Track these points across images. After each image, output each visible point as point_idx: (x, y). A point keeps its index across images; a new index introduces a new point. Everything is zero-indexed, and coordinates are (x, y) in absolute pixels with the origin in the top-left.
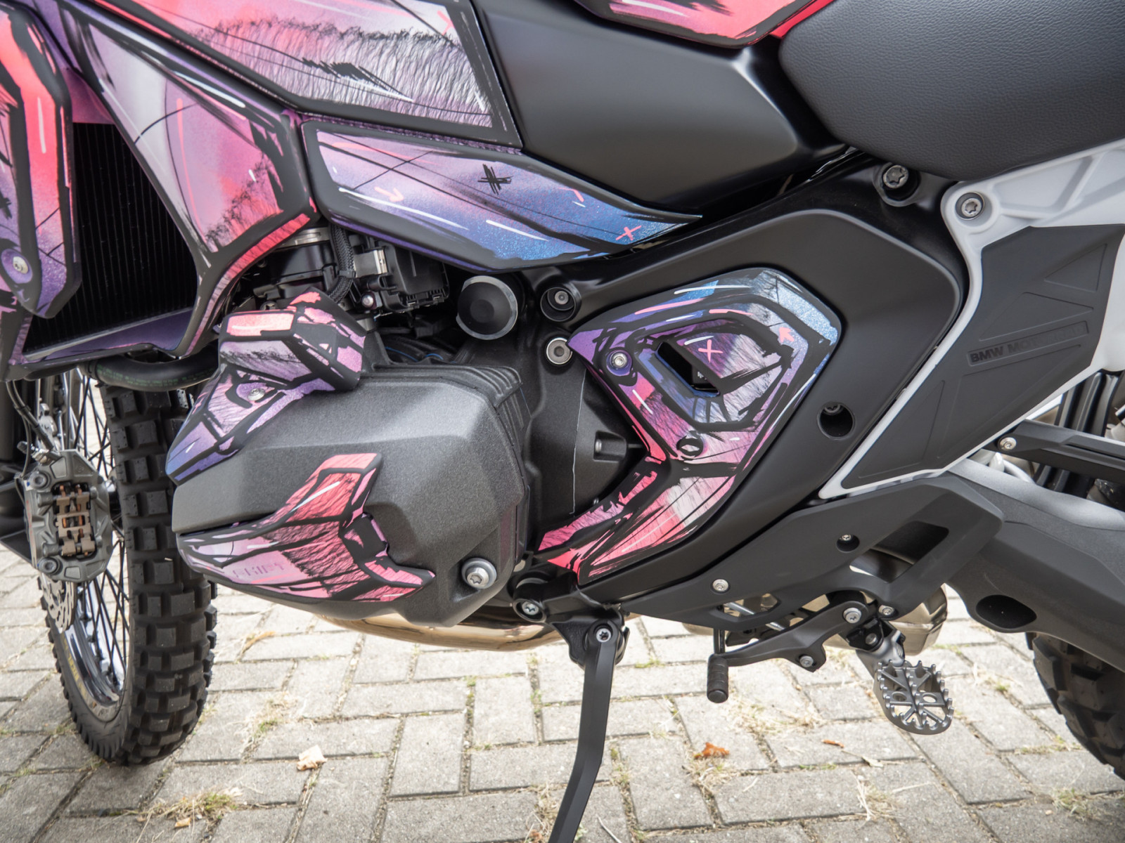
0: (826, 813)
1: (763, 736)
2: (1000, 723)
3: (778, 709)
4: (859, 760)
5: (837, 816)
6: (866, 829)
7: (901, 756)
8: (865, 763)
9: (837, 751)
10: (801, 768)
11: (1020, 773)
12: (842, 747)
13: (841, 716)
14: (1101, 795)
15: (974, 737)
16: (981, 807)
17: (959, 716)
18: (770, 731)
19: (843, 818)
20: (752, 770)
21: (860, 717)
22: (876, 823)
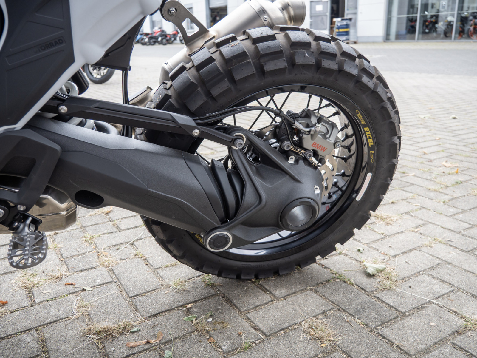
0: (52, 320)
1: (32, 289)
2: (160, 256)
3: (45, 273)
4: (82, 289)
5: (58, 320)
6: (71, 323)
7: (104, 282)
8: (84, 290)
9: (71, 287)
10: (47, 301)
11: (161, 277)
12: (74, 285)
13: (80, 269)
14: (194, 278)
15: (145, 265)
16: (136, 297)
17: (141, 257)
18: (36, 286)
19: (61, 321)
20: (18, 309)
21: (90, 268)
22: (78, 319)
